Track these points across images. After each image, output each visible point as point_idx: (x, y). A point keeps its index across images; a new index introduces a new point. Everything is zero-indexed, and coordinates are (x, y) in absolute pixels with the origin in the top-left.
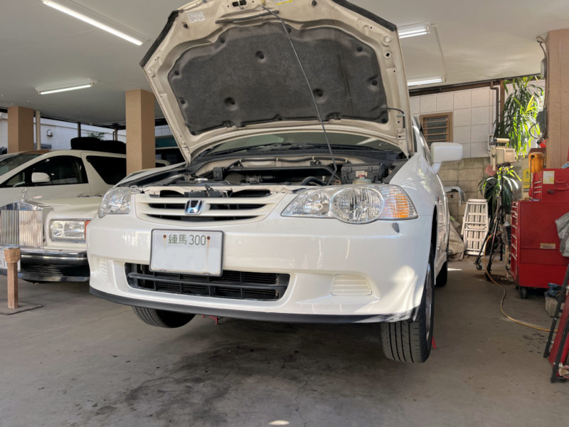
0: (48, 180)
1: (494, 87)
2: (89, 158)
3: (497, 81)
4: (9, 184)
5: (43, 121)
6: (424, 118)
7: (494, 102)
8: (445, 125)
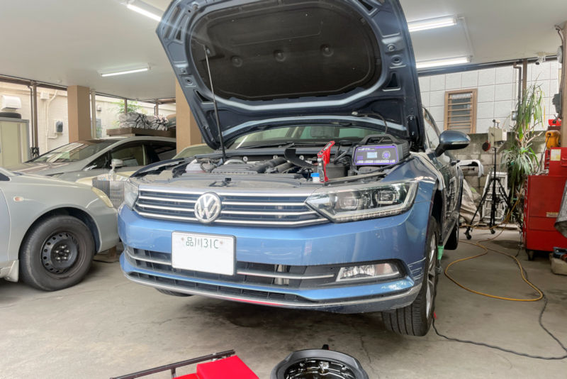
1: (518, 65)
3: (520, 62)
5: (97, 98)
6: (449, 94)
7: (518, 79)
8: (470, 101)
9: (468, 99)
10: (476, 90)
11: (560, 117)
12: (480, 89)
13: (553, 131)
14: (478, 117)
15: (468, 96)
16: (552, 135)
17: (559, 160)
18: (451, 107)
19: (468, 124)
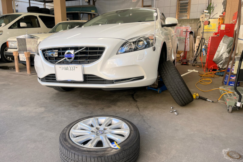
0: (26, 26)
2: (40, 17)
4: (12, 27)
6: (179, 0)
9: (187, 3)
11: (225, 11)
13: (222, 17)
14: (191, 11)
15: (187, 1)
16: (221, 19)
17: (224, 29)
18: (179, 7)
19: (186, 14)
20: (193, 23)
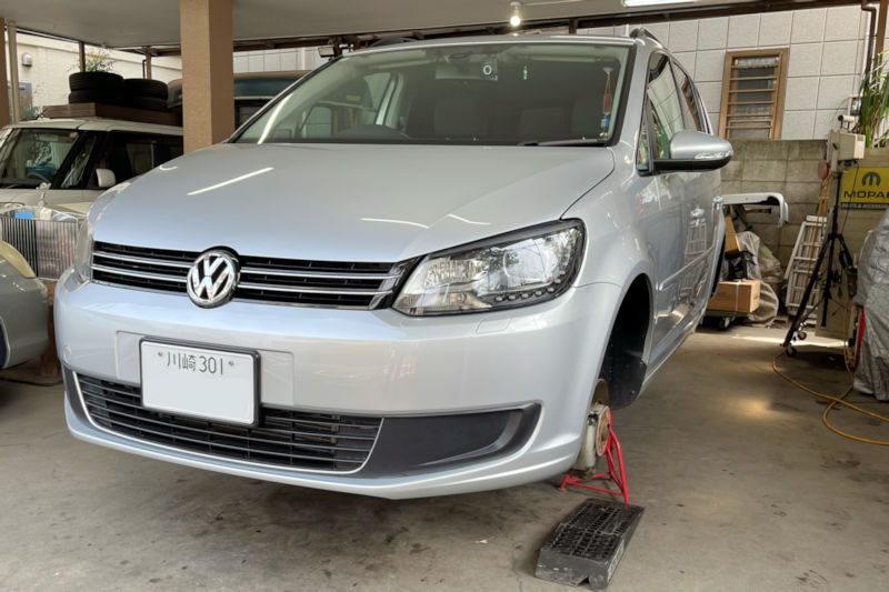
1: (870, 5)
5: (21, 38)
6: (734, 59)
7: (868, 33)
8: (773, 73)
10: (787, 51)
12: (794, 49)
15: (770, 62)
18: (735, 85)
19: (766, 119)
20: (796, 160)
